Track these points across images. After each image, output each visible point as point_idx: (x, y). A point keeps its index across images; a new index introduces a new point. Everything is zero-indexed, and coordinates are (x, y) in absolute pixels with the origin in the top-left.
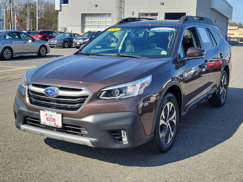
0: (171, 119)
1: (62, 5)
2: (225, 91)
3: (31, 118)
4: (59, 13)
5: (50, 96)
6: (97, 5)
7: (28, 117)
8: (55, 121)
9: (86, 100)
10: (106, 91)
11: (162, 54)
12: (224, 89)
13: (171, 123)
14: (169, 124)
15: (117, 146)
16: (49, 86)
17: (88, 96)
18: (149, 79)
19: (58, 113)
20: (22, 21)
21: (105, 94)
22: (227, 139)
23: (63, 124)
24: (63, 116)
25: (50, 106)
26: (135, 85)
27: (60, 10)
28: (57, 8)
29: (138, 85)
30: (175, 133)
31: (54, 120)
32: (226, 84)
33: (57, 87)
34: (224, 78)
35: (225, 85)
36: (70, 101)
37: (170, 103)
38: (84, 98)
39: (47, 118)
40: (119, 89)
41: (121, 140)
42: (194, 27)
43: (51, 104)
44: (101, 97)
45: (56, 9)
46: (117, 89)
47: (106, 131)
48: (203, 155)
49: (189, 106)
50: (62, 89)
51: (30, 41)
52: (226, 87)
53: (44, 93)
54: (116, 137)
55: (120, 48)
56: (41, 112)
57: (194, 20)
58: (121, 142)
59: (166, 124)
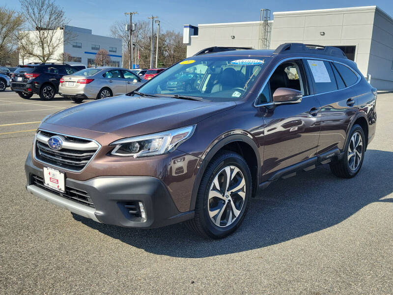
0: (234, 190)
1: (192, 36)
2: (360, 155)
3: (38, 177)
4: (188, 47)
5: (52, 147)
6: (234, 37)
7: (35, 175)
8: (58, 183)
9: (92, 155)
10: (122, 144)
11: (233, 96)
12: (358, 153)
13: (235, 196)
14: (230, 198)
15: (131, 224)
16: (56, 135)
17: (96, 150)
18: (189, 130)
19: (61, 172)
20: (146, 58)
21: (120, 149)
22: (329, 226)
23: (66, 188)
24: (66, 177)
25: (54, 162)
26: (163, 138)
27: (189, 44)
28: (186, 40)
29: (169, 139)
30: (243, 212)
31: (57, 181)
32: (361, 144)
33: (64, 136)
34: (358, 135)
35: (360, 146)
36: (74, 156)
37: (232, 167)
38: (91, 153)
39: (50, 178)
40: (139, 142)
41: (139, 215)
42: (301, 59)
43: (55, 159)
44: (113, 153)
45: (184, 42)
46: (137, 142)
47: (116, 202)
48: (275, 247)
49: (277, 174)
50: (68, 139)
51: (135, 81)
52: (362, 149)
53: (48, 144)
54: (131, 212)
55: (204, 89)
56: (45, 169)
57: (304, 50)
58: (138, 218)
59: (224, 198)
